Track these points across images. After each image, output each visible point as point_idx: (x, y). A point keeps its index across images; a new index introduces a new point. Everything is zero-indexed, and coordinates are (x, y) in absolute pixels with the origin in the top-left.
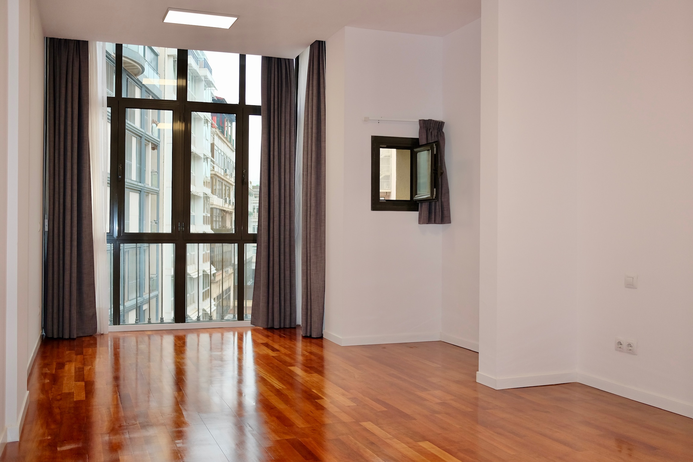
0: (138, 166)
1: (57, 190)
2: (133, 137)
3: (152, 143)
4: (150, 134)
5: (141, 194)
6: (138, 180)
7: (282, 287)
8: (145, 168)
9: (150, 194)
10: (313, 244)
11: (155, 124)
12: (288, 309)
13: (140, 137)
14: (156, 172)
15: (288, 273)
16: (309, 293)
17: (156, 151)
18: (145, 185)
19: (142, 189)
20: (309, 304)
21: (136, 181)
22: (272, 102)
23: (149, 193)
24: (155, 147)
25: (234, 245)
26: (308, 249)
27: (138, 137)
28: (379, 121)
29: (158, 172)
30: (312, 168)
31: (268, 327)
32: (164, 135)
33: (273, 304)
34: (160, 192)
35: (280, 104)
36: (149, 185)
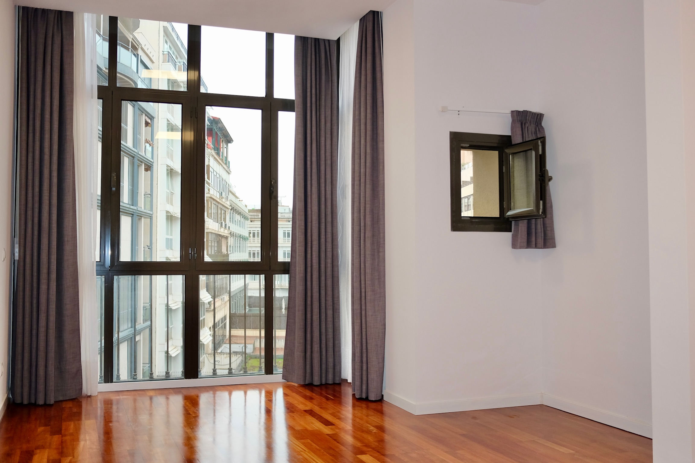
0: (131, 187)
1: (30, 205)
2: (125, 157)
3: (145, 164)
4: (143, 154)
5: (133, 217)
6: (130, 203)
7: (323, 330)
8: (138, 190)
9: (143, 218)
10: (368, 277)
11: (148, 144)
12: (331, 360)
13: (132, 157)
14: (149, 194)
15: (330, 312)
16: (364, 340)
17: (149, 172)
18: (138, 208)
19: (134, 212)
20: (364, 355)
21: (128, 204)
22: (309, 94)
23: (142, 217)
24: (148, 168)
25: (260, 277)
26: (363, 282)
27: (130, 157)
28: (459, 113)
29: (151, 195)
30: (367, 176)
31: (306, 383)
32: (158, 156)
33: (312, 352)
34: (153, 216)
35: (318, 96)
36: (142, 208)
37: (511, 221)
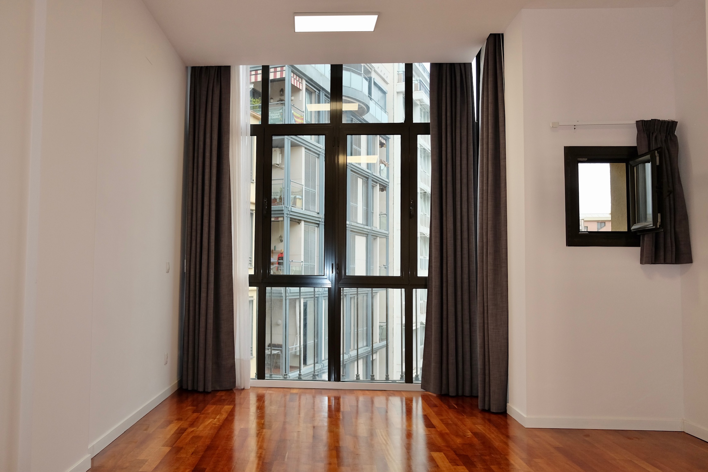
0: (365, 208)
2: (359, 178)
3: (380, 184)
4: (378, 175)
5: (368, 237)
6: (365, 223)
7: (460, 344)
8: (373, 210)
9: (378, 238)
10: (490, 291)
11: (383, 164)
12: (468, 373)
13: (366, 178)
14: (385, 214)
15: (467, 326)
16: (486, 353)
17: (385, 192)
18: (372, 228)
19: (368, 232)
20: (487, 368)
21: (362, 224)
23: (377, 236)
24: (384, 188)
26: (485, 297)
27: (364, 178)
28: (575, 127)
29: (387, 215)
30: (489, 194)
31: (442, 394)
32: (394, 175)
34: (389, 235)
36: (377, 228)
37: (640, 236)
